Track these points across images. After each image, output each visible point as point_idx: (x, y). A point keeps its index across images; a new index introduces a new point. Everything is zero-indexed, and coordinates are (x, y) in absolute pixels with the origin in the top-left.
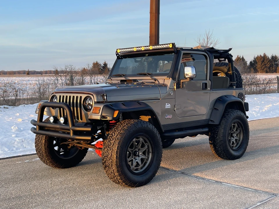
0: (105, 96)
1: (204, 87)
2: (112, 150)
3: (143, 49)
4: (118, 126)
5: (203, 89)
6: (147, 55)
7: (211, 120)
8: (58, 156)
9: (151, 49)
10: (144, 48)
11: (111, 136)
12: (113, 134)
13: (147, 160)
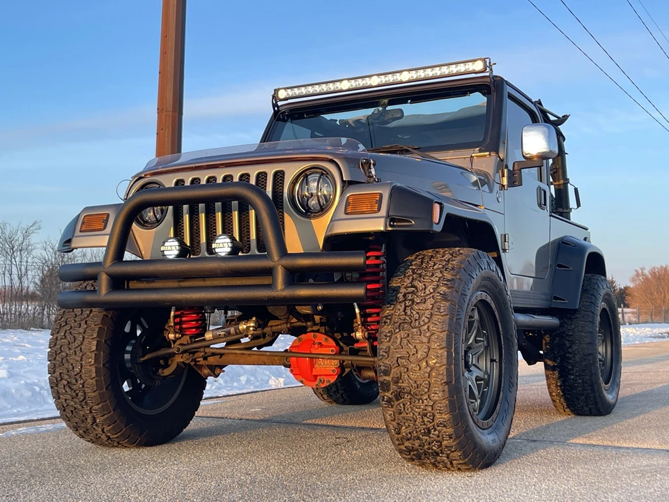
0: (372, 166)
2: (428, 334)
4: (422, 262)
5: (542, 206)
6: (386, 101)
7: (556, 298)
9: (405, 79)
11: (413, 293)
12: (416, 284)
13: (487, 384)
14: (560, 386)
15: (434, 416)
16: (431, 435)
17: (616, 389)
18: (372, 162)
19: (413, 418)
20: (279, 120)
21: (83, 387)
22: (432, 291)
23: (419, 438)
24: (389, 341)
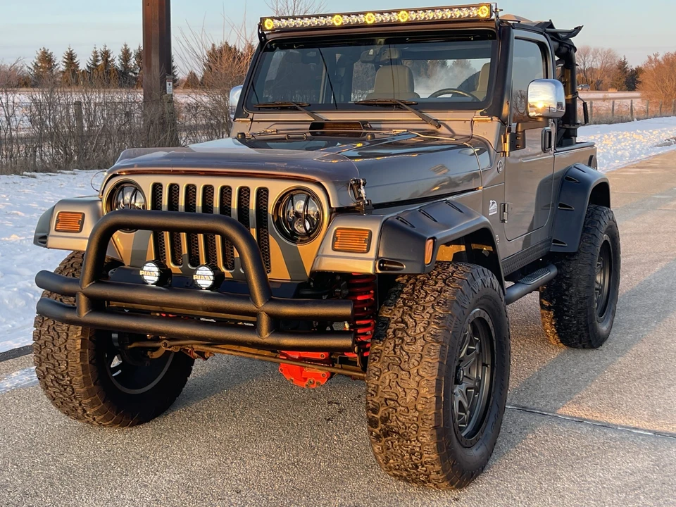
0: (362, 187)
1: (547, 144)
4: (413, 290)
5: (545, 150)
6: (382, 40)
7: (555, 241)
9: (403, 21)
10: (374, 17)
11: (402, 329)
12: (406, 320)
13: (477, 390)
14: (555, 325)
15: (421, 455)
16: (419, 470)
17: (611, 316)
18: (362, 181)
19: (401, 454)
20: (267, 50)
21: (71, 383)
22: (422, 330)
23: (406, 470)
24: (378, 380)
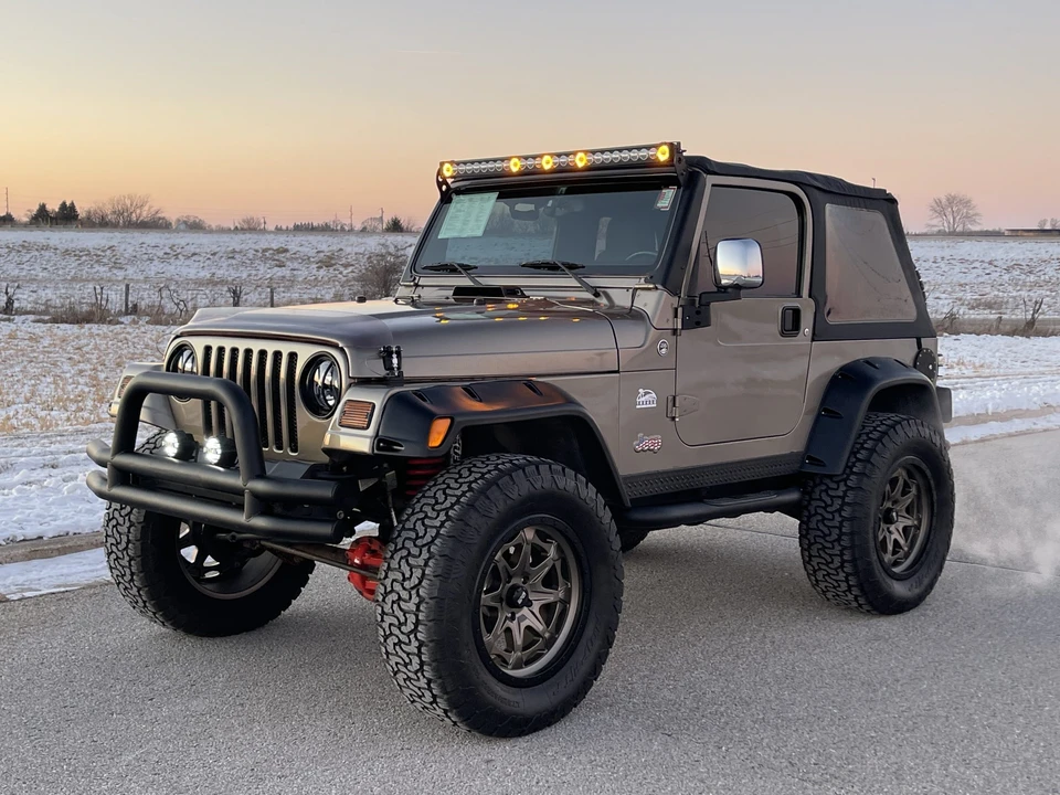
0: (395, 356)
1: (789, 325)
3: (548, 163)
5: (784, 333)
6: (564, 189)
7: (810, 458)
8: (197, 586)
9: (580, 165)
10: (551, 161)
18: (395, 349)
